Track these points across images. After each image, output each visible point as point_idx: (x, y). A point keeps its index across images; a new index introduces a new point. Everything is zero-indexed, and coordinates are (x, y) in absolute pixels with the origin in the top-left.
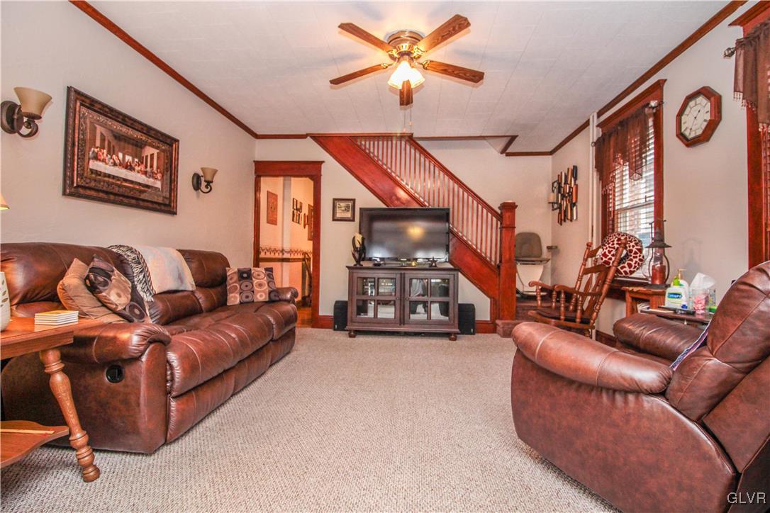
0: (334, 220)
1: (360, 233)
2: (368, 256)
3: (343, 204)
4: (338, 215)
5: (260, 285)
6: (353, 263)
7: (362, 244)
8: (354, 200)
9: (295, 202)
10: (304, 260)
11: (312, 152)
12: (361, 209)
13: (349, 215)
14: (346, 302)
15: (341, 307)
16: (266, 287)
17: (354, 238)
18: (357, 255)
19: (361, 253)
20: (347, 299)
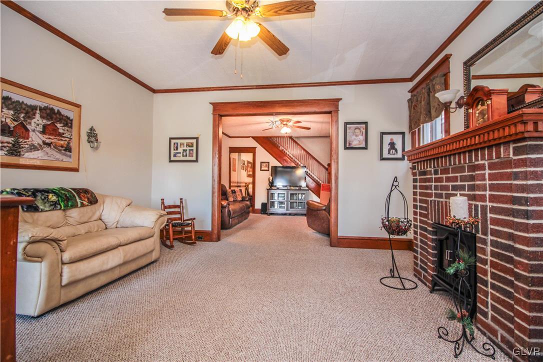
0: (261, 170)
1: (272, 176)
2: (274, 185)
3: (264, 164)
4: (263, 169)
5: (239, 195)
6: (269, 188)
7: (272, 181)
8: (269, 163)
9: (243, 161)
10: (246, 186)
11: (252, 143)
12: (272, 167)
13: (267, 169)
14: (266, 204)
15: (264, 206)
16: (240, 196)
17: (269, 178)
18: (270, 185)
19: (271, 184)
20: (266, 202)
